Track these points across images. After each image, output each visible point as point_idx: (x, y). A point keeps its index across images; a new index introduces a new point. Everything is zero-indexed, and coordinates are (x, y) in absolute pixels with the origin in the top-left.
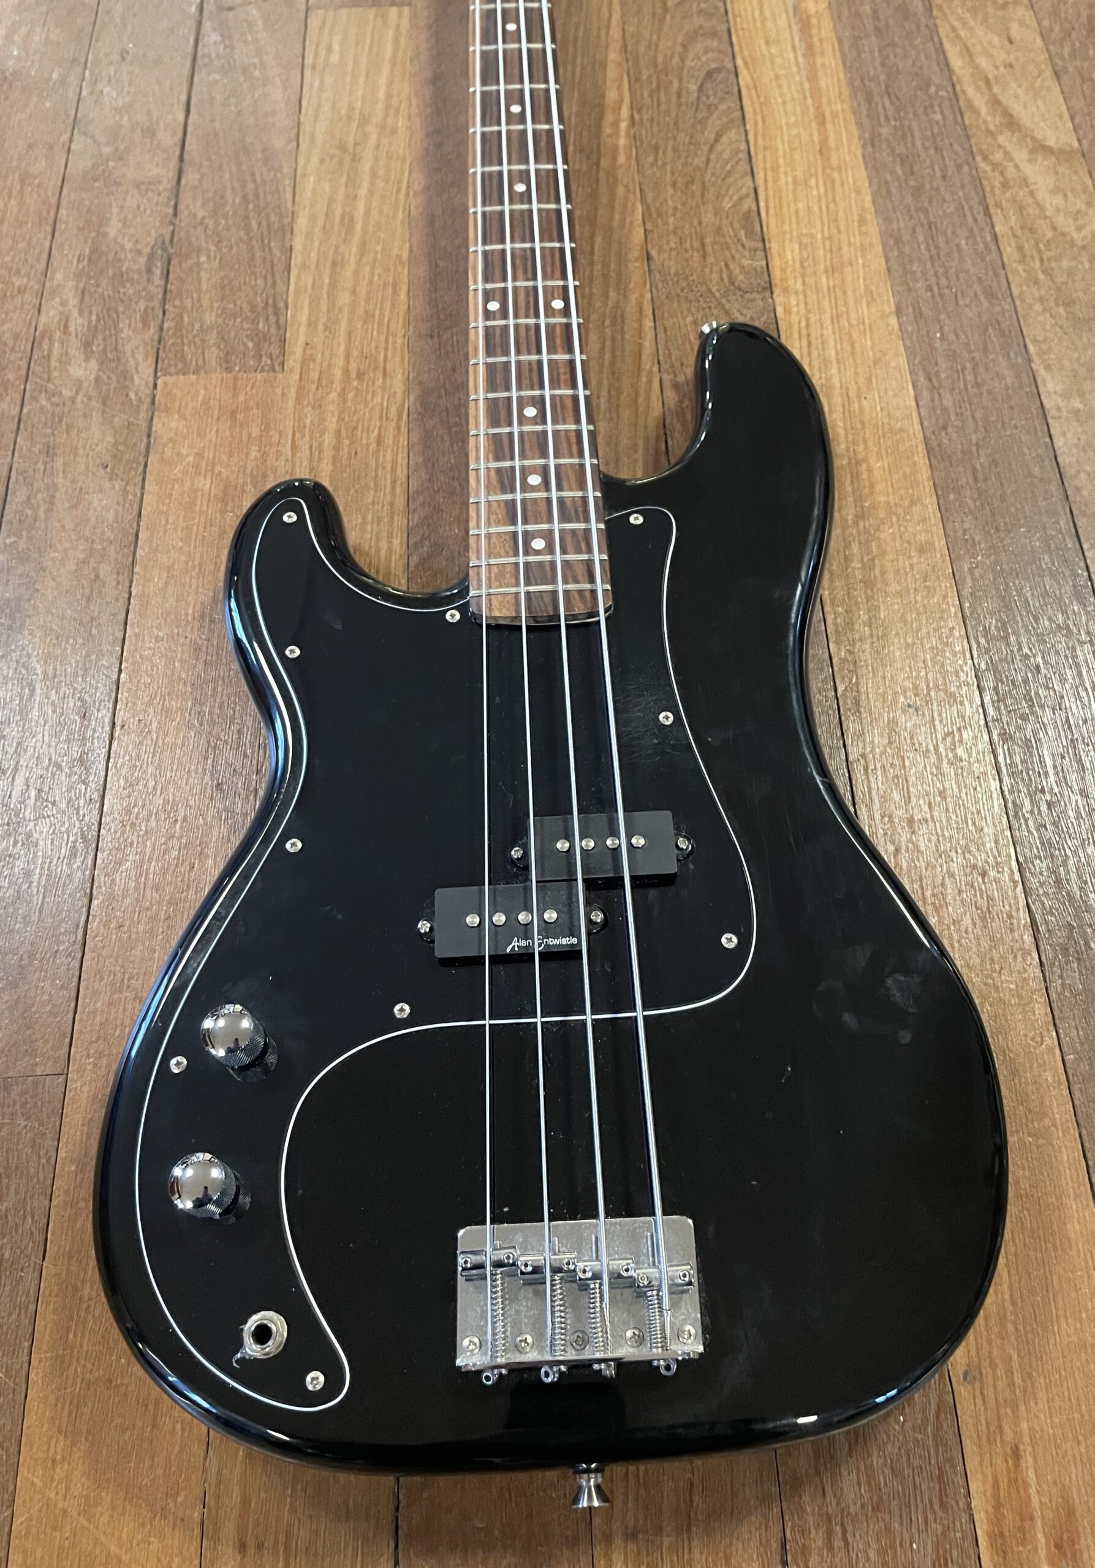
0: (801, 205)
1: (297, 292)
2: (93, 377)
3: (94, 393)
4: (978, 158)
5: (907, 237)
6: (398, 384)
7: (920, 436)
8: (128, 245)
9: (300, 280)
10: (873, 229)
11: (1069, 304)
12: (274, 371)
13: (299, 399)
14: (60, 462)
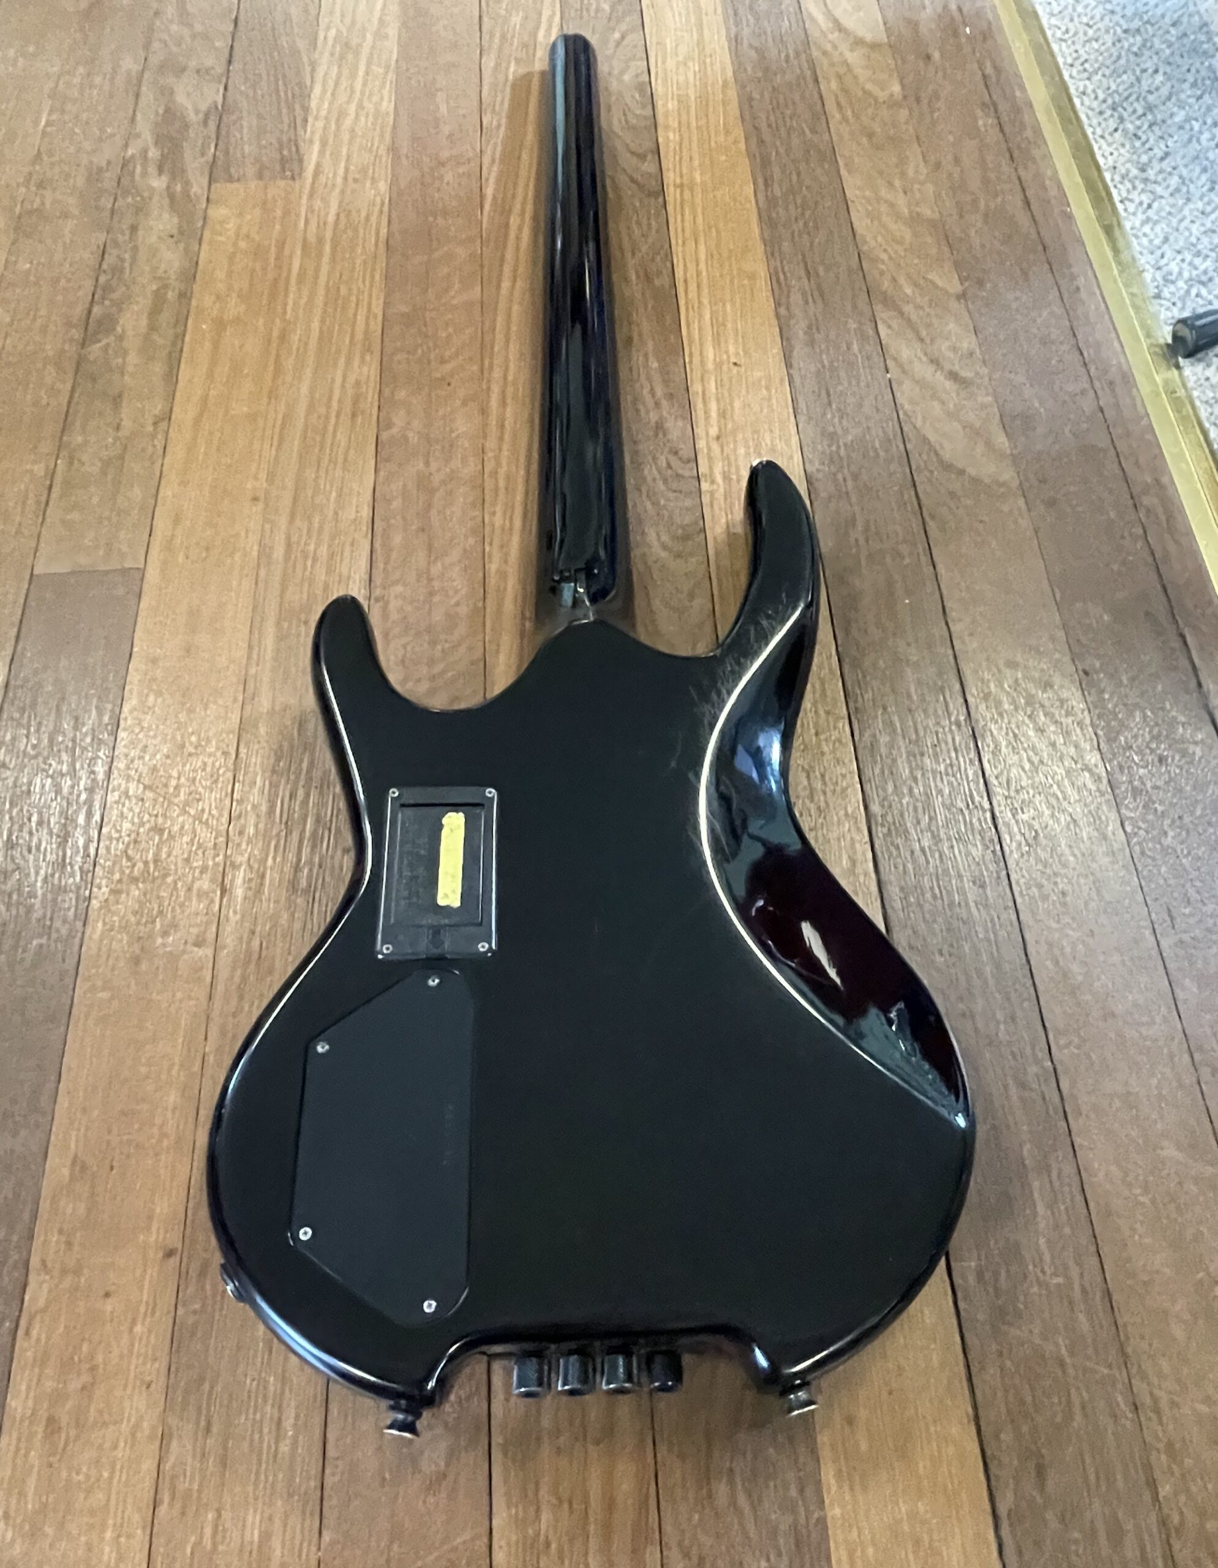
0: (682, 78)
1: (313, 133)
2: (164, 185)
3: (165, 194)
4: (813, 48)
5: (756, 96)
6: (383, 186)
7: (755, 210)
8: (190, 107)
9: (315, 127)
10: (732, 93)
11: (870, 136)
12: (293, 178)
13: (311, 196)
14: (141, 233)
